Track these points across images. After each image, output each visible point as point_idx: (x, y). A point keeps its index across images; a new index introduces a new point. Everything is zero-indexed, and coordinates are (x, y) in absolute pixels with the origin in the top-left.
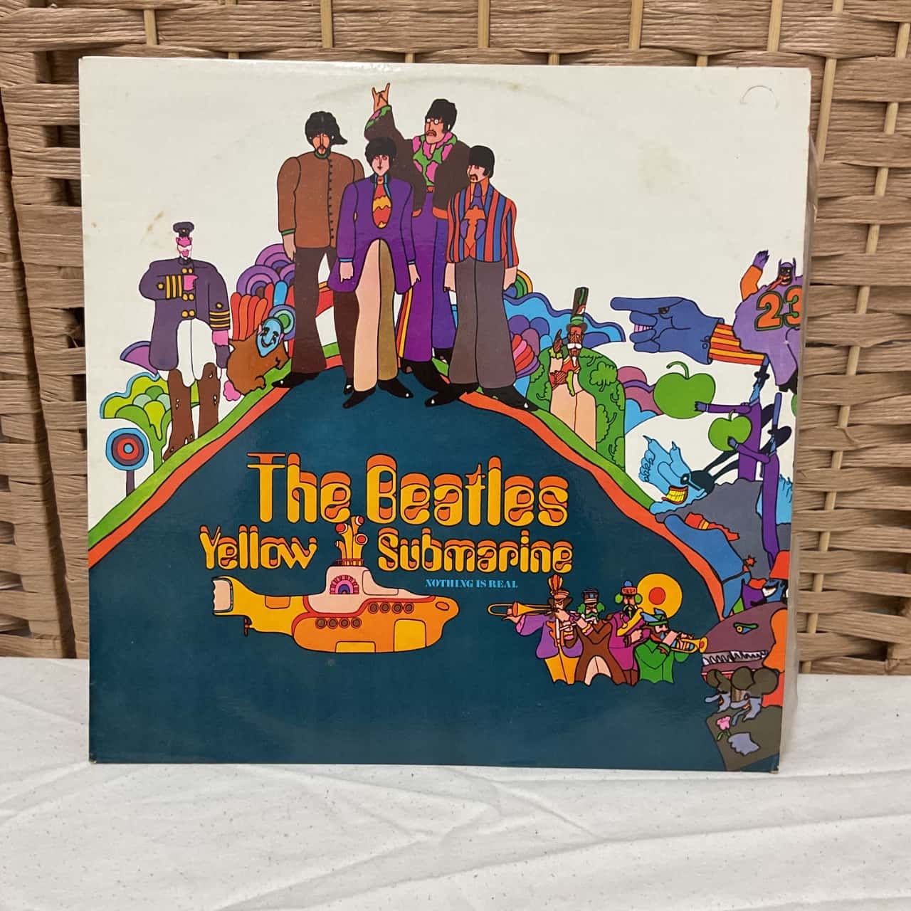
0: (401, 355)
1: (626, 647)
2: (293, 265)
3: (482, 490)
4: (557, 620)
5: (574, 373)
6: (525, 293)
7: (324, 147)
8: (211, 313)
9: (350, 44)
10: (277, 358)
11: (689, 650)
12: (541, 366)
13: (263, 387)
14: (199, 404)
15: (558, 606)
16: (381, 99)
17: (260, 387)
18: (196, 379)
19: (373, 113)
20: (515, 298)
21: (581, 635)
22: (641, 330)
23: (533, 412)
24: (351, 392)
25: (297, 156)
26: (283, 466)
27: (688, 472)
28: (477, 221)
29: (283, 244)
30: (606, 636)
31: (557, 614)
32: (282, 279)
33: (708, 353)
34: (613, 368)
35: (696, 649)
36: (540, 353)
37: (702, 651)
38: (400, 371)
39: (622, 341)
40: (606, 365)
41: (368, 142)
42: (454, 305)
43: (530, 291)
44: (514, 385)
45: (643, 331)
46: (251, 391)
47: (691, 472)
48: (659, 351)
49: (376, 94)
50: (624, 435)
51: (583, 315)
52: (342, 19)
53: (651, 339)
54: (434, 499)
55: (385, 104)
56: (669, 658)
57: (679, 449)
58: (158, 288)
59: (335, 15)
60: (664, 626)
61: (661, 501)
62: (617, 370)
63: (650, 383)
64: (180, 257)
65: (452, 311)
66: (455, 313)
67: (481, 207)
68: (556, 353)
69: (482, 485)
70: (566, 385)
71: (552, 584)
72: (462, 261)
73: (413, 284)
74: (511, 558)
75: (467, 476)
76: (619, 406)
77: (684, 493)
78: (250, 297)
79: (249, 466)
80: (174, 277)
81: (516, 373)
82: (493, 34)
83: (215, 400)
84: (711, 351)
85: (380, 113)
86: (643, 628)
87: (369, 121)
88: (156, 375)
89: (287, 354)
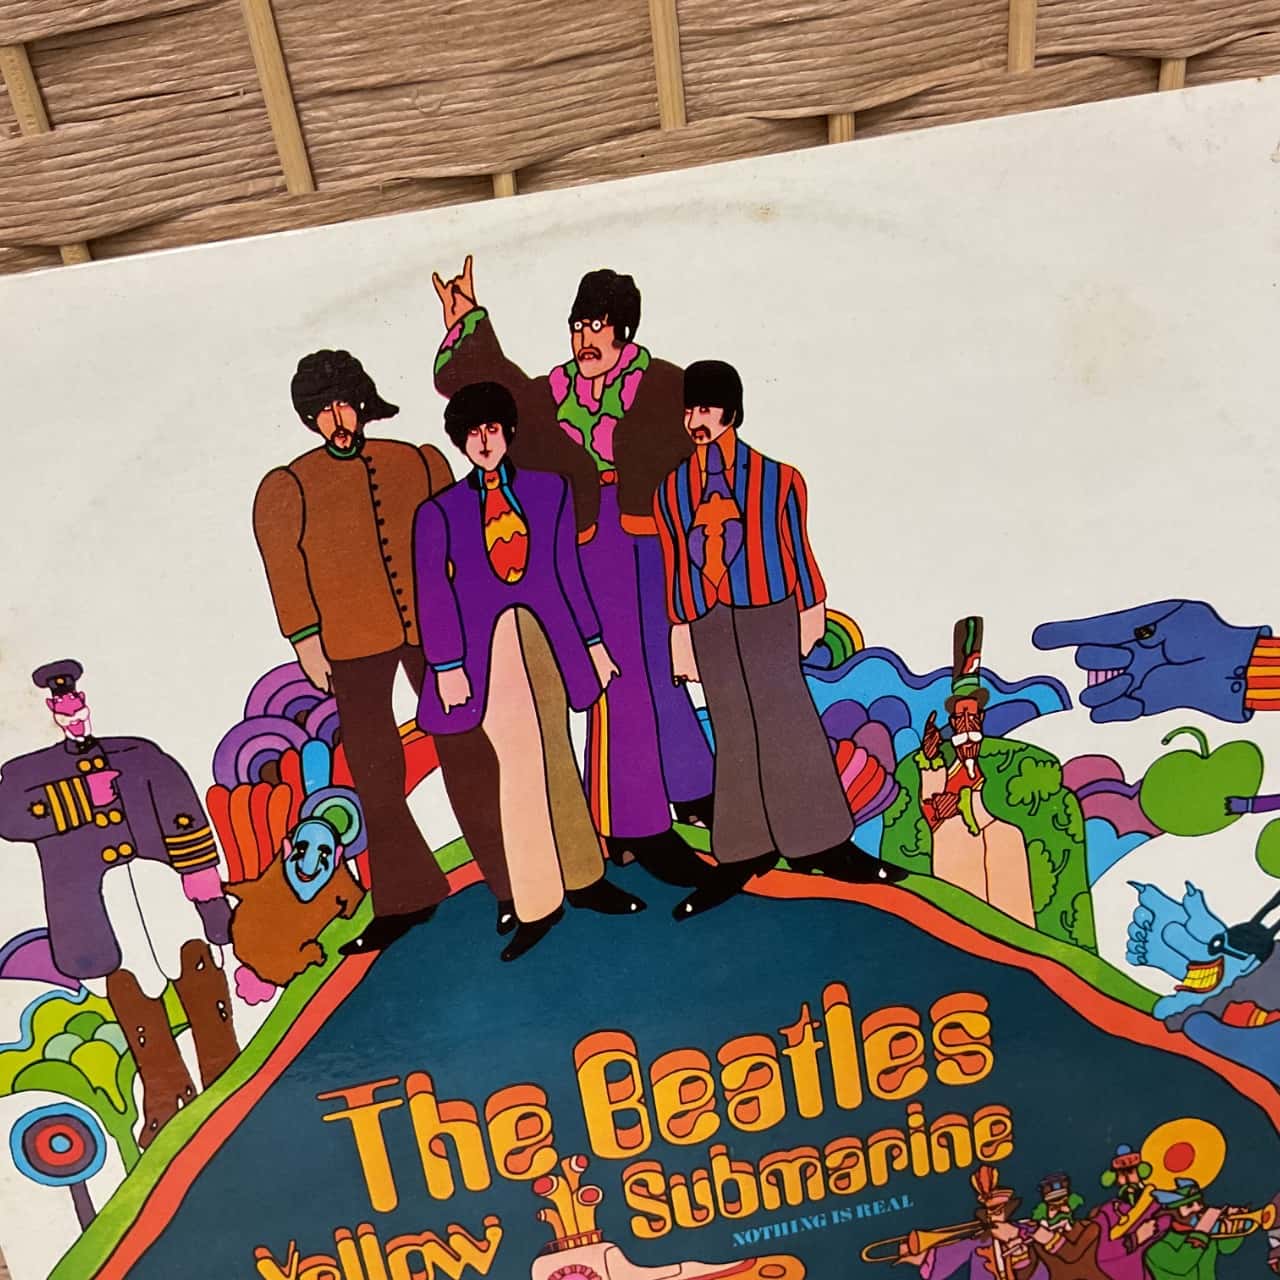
0: (606, 831)
1: (1128, 1253)
2: (333, 701)
3: (817, 1051)
4: (997, 1243)
5: (972, 791)
6: (849, 653)
7: (347, 432)
8: (168, 840)
9: (353, 169)
10: (338, 898)
11: (1244, 1230)
12: (904, 791)
13: (320, 961)
14: (189, 1024)
15: (994, 1218)
16: (457, 296)
17: (315, 963)
18: (169, 980)
19: (446, 332)
20: (830, 668)
21: (1043, 1254)
22: (1101, 679)
23: (897, 883)
24: (513, 926)
25: (286, 464)
26: (400, 1102)
27: (1222, 930)
28: (723, 524)
29: (299, 662)
30: (1089, 1247)
31: (994, 1231)
32: (314, 735)
33: (1245, 699)
34: (1053, 764)
35: (1256, 1226)
36: (897, 765)
37: (1266, 1226)
38: (610, 862)
39: (1065, 709)
40: (1037, 763)
41: (446, 401)
42: (701, 709)
43: (858, 647)
44: (853, 839)
45: (1107, 681)
46: (296, 975)
47: (1227, 930)
48: (1143, 714)
49: (445, 287)
50: (1089, 888)
51: (977, 674)
52: (323, 113)
53: (1124, 694)
54: (725, 1089)
55: (471, 306)
56: (1208, 1252)
57: (1201, 893)
58: (34, 814)
59: (302, 105)
60: (1196, 1204)
61: (1174, 992)
62: (1061, 769)
63: (1130, 780)
64: (67, 739)
65: (699, 721)
66: (706, 725)
67: (727, 494)
68: (930, 760)
69: (815, 1040)
70: (959, 817)
71: (980, 1183)
72: (705, 615)
73: (605, 685)
74: (894, 1158)
75: (782, 1032)
76: (1073, 836)
77: (1216, 969)
78: (250, 787)
79: (326, 1118)
80: (64, 785)
81: (852, 815)
82: (693, 88)
83: (221, 1011)
84: (1251, 694)
85: (461, 331)
86: (1157, 1215)
87: (441, 352)
88: (78, 991)
89: (359, 884)
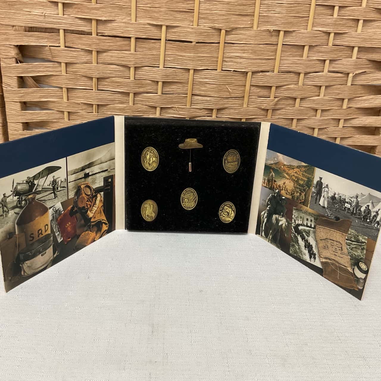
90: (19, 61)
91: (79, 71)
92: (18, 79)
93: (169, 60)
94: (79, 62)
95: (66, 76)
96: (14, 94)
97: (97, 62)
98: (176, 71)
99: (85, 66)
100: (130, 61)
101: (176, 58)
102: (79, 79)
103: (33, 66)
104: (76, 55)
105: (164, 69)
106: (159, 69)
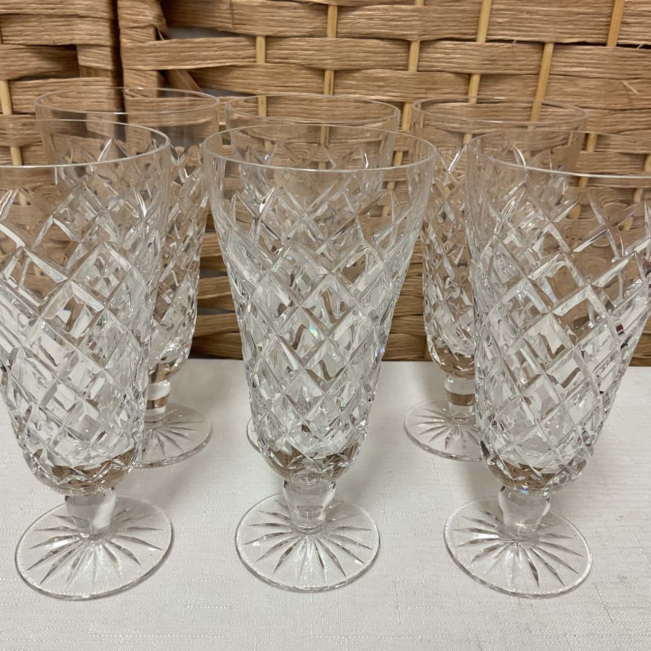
90: (162, 34)
91: (295, 56)
92: (158, 77)
93: (500, 23)
94: (295, 34)
95: (266, 68)
96: (148, 111)
97: (337, 33)
98: (515, 50)
99: (309, 42)
100: (411, 27)
101: (517, 18)
102: (294, 74)
103: (192, 45)
104: (290, 17)
105: (486, 46)
106: (476, 45)
